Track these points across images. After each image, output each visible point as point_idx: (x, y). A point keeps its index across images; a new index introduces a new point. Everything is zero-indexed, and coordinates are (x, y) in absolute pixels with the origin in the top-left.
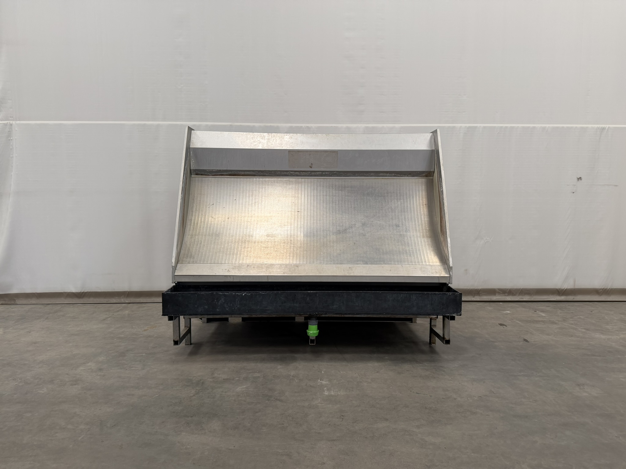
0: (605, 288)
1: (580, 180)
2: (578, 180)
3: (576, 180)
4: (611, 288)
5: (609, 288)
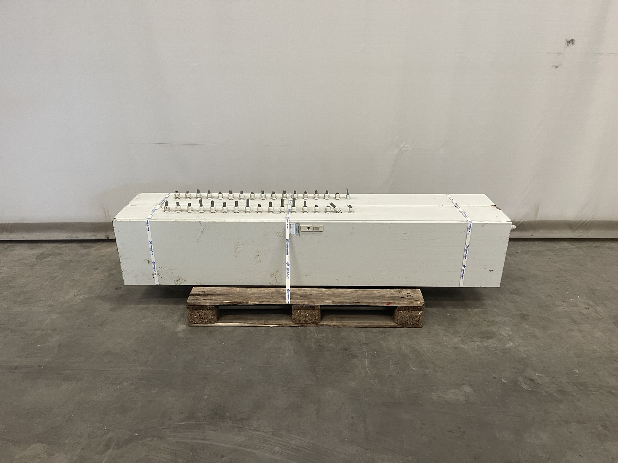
0: (584, 220)
1: (571, 44)
2: (568, 45)
3: (564, 43)
4: (592, 220)
5: (589, 220)
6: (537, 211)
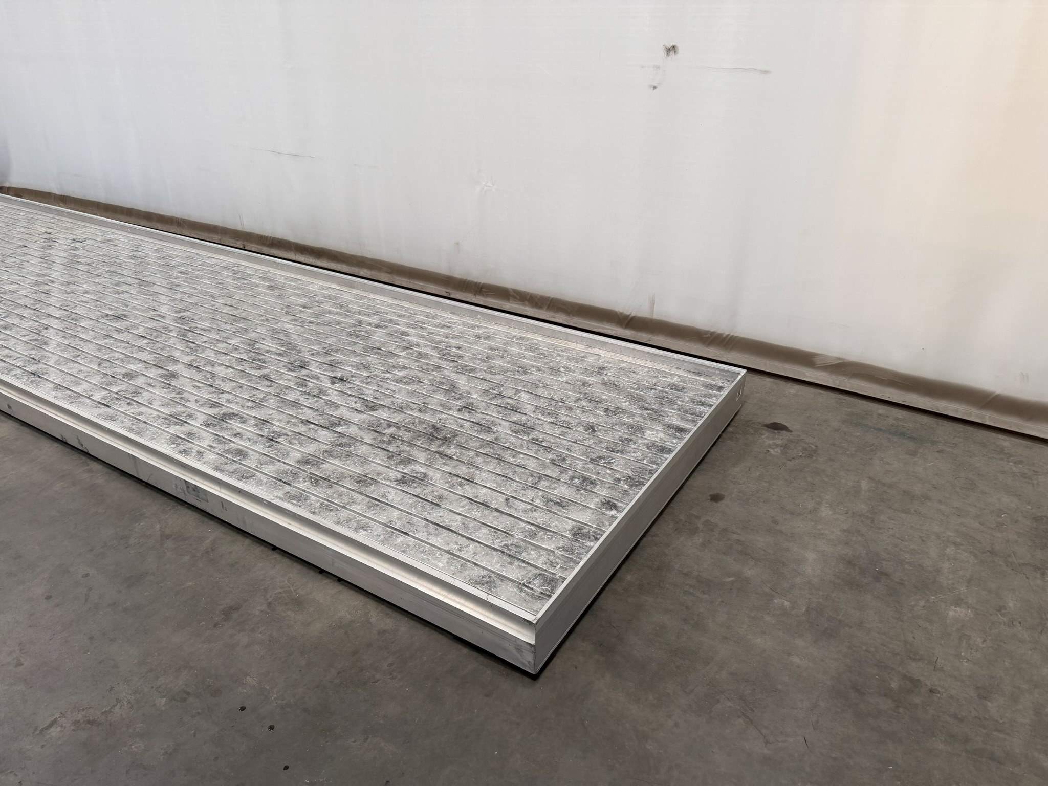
1: (672, 53)
2: (668, 54)
3: (662, 53)
4: (731, 334)
5: (727, 333)
6: (652, 304)
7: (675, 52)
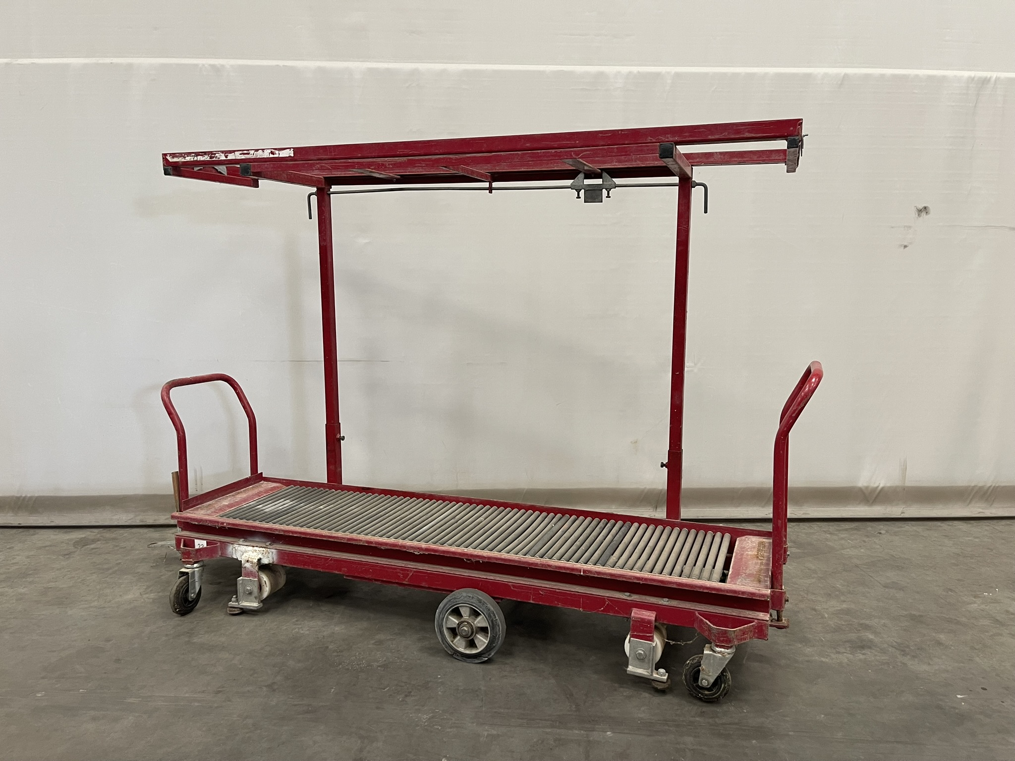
0: (980, 485)
1: (924, 214)
2: (919, 214)
3: (914, 214)
6: (904, 470)
7: (927, 213)
